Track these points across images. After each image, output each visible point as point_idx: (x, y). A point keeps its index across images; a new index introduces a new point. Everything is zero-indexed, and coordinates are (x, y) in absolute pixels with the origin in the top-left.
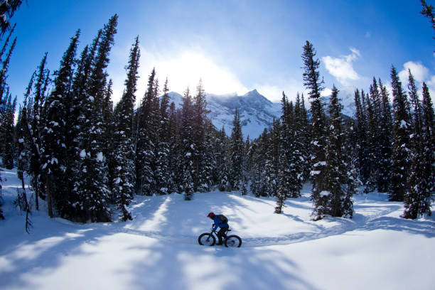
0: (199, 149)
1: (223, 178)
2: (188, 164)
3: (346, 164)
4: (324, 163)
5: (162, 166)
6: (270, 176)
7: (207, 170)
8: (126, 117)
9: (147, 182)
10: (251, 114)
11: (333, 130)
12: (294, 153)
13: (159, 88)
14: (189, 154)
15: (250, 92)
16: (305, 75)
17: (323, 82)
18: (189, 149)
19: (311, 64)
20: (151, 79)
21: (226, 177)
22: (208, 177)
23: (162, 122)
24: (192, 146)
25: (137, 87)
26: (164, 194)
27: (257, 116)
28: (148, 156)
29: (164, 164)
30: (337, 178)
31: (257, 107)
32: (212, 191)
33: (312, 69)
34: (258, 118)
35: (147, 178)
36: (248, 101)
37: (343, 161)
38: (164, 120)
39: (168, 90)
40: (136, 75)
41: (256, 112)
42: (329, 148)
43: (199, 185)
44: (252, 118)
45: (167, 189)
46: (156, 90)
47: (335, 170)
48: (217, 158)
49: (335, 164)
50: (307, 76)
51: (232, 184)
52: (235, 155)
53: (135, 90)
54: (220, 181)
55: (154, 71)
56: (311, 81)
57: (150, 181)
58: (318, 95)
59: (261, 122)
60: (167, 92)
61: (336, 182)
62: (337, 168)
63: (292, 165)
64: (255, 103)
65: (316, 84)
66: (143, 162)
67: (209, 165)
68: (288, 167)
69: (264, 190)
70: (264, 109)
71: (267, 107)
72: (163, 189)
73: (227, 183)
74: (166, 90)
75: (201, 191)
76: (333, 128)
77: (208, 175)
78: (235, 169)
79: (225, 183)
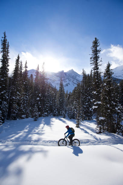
0: (44, 96)
1: (55, 110)
2: (38, 103)
3: (114, 104)
4: (100, 103)
5: (23, 104)
6: (76, 109)
7: (47, 106)
8: (2, 79)
9: (15, 113)
10: (70, 81)
11: (105, 86)
12: (87, 98)
13: (22, 66)
14: (38, 99)
15: (70, 70)
16: (91, 58)
17: (101, 61)
18: (38, 96)
19: (96, 52)
20: (18, 61)
21: (56, 109)
22: (47, 109)
23: (24, 83)
24: (40, 95)
25: (9, 64)
26: (24, 118)
27: (73, 82)
28: (15, 99)
29: (24, 103)
30: (109, 111)
31: (73, 77)
32: (49, 116)
33: (96, 54)
34: (73, 83)
35: (15, 110)
36: (69, 75)
37: (112, 102)
38: (26, 82)
39: (27, 67)
40: (8, 57)
41: (72, 80)
42: (103, 95)
43: (43, 113)
44: (71, 83)
45: (25, 116)
46: (21, 67)
47: (107, 106)
48: (52, 100)
49: (107, 103)
50: (92, 59)
51: (59, 112)
52: (60, 99)
53: (8, 66)
54: (54, 111)
55: (19, 56)
56: (94, 61)
57: (16, 112)
58: (98, 69)
59: (74, 84)
60: (27, 68)
61: (108, 112)
62: (109, 105)
63: (86, 104)
64: (72, 75)
65: (97, 63)
66: (13, 102)
67: (48, 104)
68: (85, 105)
69: (73, 116)
70: (76, 78)
71: (77, 77)
72: (23, 116)
73: (57, 112)
74: (26, 67)
75: (44, 116)
76: (106, 85)
77: (47, 108)
78: (61, 106)
79: (55, 112)
